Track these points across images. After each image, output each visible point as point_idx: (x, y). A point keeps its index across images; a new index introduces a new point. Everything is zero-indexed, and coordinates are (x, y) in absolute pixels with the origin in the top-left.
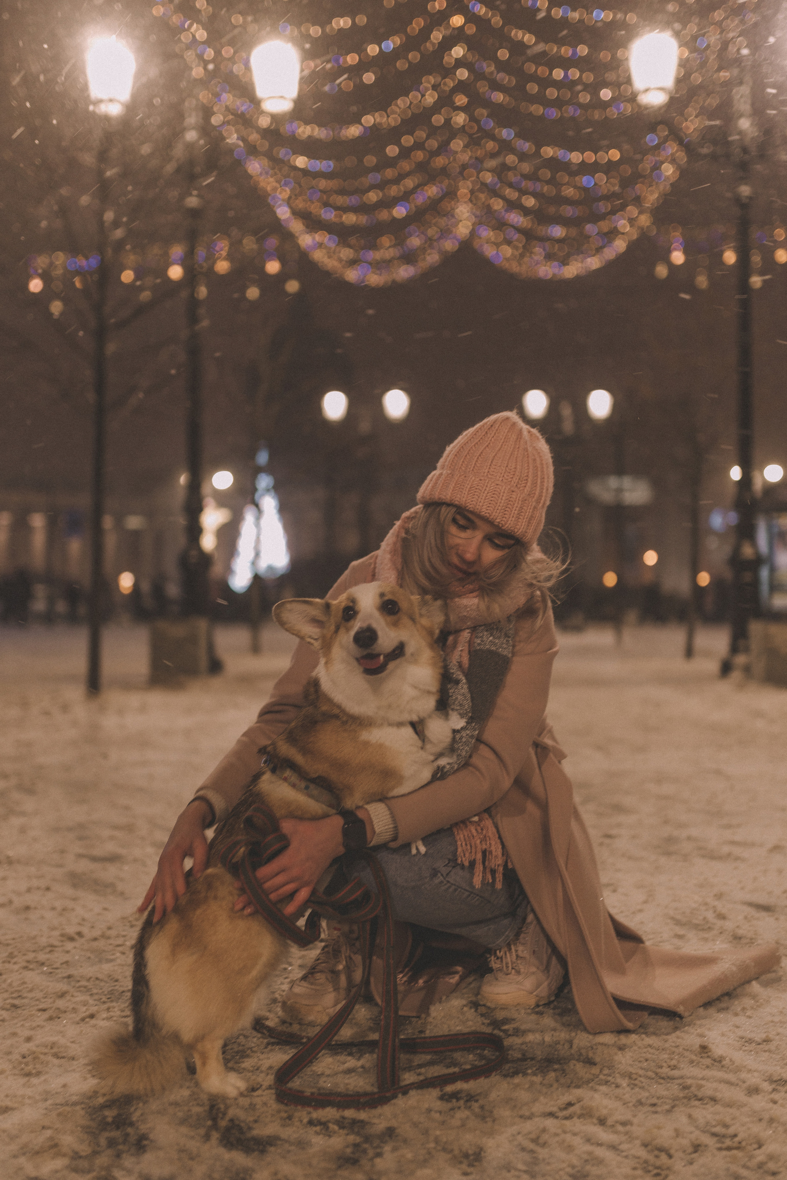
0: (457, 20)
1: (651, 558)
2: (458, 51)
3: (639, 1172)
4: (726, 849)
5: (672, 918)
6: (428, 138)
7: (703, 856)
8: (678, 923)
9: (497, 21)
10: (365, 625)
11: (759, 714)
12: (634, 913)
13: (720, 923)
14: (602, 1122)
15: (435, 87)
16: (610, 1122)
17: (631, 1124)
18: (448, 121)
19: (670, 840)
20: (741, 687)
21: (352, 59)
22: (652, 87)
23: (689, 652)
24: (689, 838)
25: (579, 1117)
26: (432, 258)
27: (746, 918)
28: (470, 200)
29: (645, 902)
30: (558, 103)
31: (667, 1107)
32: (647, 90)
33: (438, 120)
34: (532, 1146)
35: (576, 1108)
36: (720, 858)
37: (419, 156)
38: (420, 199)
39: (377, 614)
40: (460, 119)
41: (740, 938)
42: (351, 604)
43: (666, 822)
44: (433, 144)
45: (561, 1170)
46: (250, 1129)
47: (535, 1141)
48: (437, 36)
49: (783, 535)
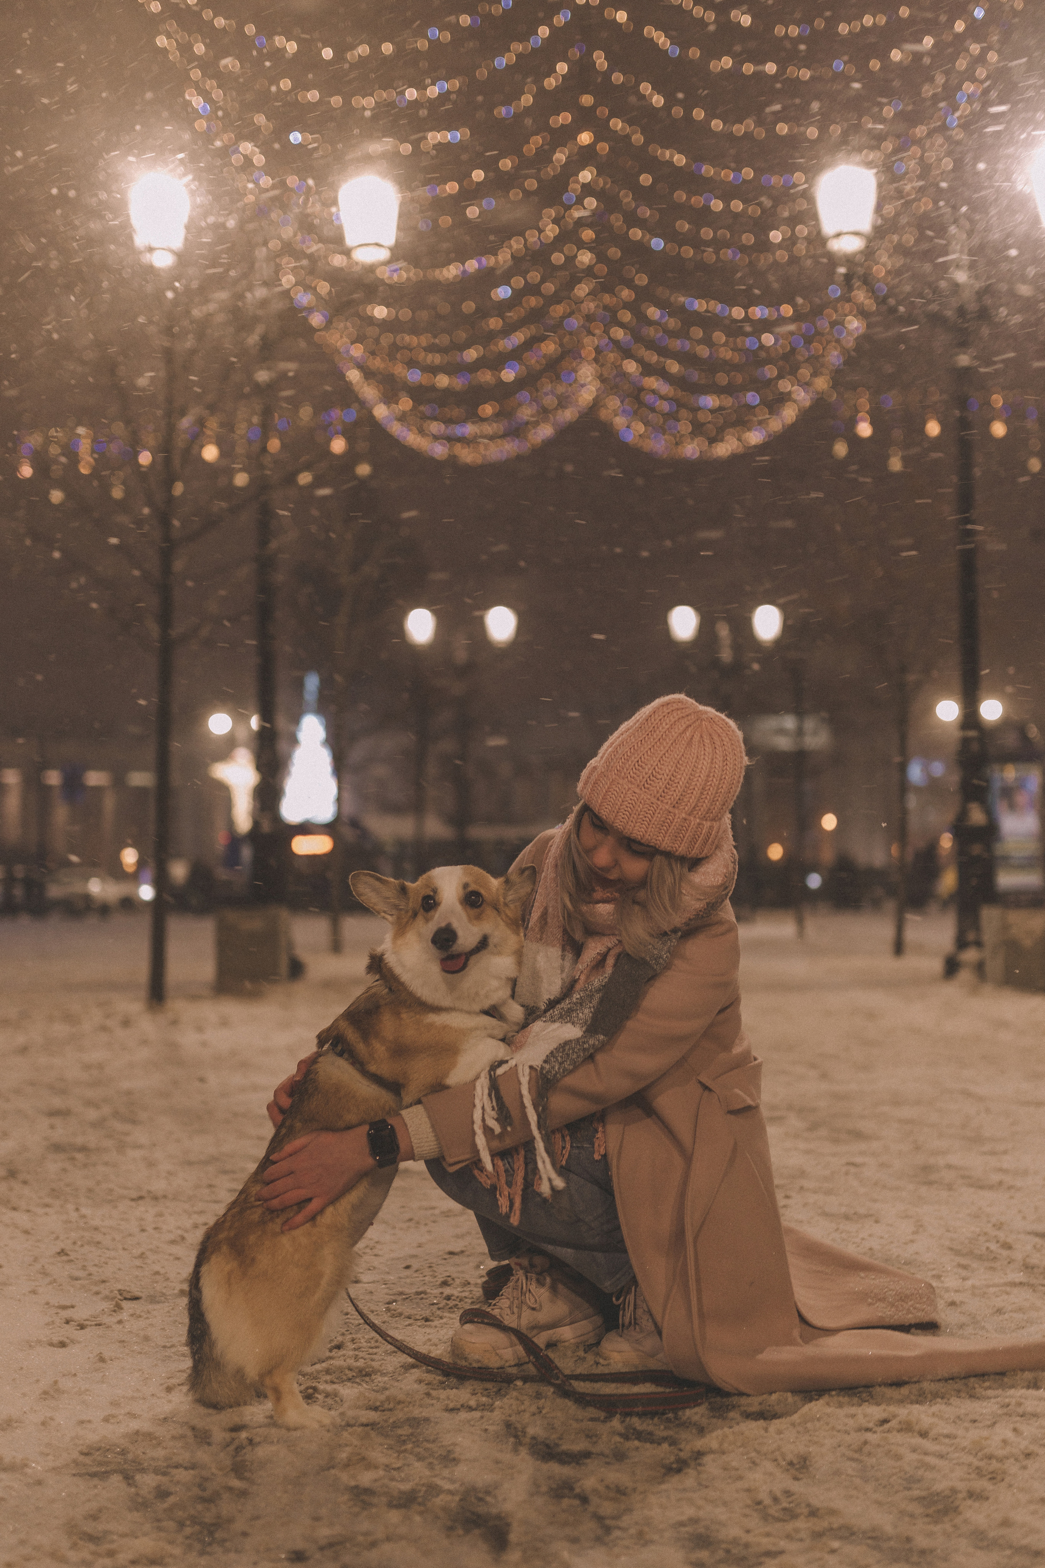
0: (585, 138)
1: (829, 822)
2: (586, 176)
3: (973, 1476)
4: (995, 1178)
5: (951, 1249)
6: (543, 280)
7: (971, 1185)
8: (958, 1253)
9: (638, 138)
10: (443, 925)
11: (1002, 1024)
12: (906, 1243)
13: (1005, 1253)
14: (924, 1434)
15: (556, 221)
16: (932, 1434)
17: (955, 1437)
18: (571, 260)
19: (926, 1169)
20: (974, 991)
21: (452, 188)
22: (845, 230)
23: (899, 948)
24: (949, 1167)
25: (898, 1431)
26: (545, 431)
27: (1035, 1247)
28: (596, 360)
29: (914, 1233)
30: (718, 244)
31: (989, 1423)
32: (838, 235)
33: (558, 258)
34: (856, 1456)
35: (893, 1423)
36: (991, 1187)
37: (533, 301)
38: (533, 359)
39: (459, 908)
40: (585, 258)
41: (1033, 1268)
42: (432, 894)
43: (917, 1148)
44: (549, 288)
45: (893, 1475)
46: (557, 1445)
47: (859, 1450)
48: (560, 156)
49: (1008, 793)
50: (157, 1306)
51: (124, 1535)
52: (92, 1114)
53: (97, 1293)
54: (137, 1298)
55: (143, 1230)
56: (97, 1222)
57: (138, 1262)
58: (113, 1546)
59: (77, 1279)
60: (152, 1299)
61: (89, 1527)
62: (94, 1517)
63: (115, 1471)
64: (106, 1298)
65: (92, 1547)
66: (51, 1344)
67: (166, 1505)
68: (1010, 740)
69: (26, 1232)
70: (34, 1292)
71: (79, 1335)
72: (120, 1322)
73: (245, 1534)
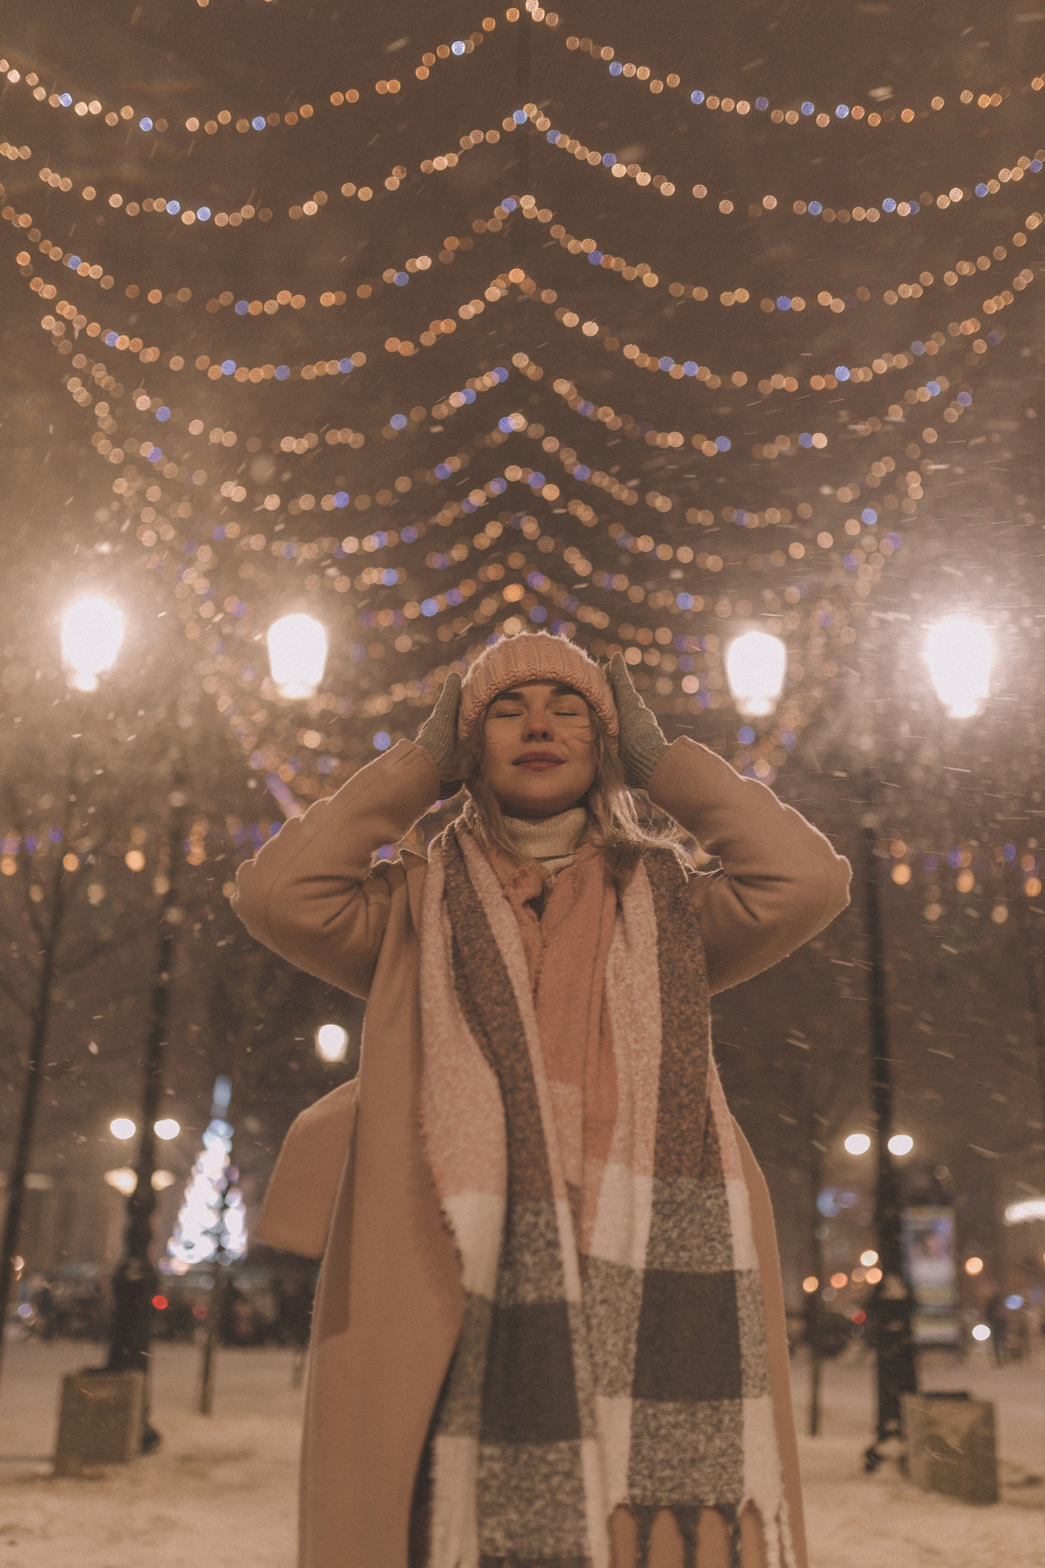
22: (755, 694)
32: (747, 699)
49: (922, 1237)
68: (921, 1182)
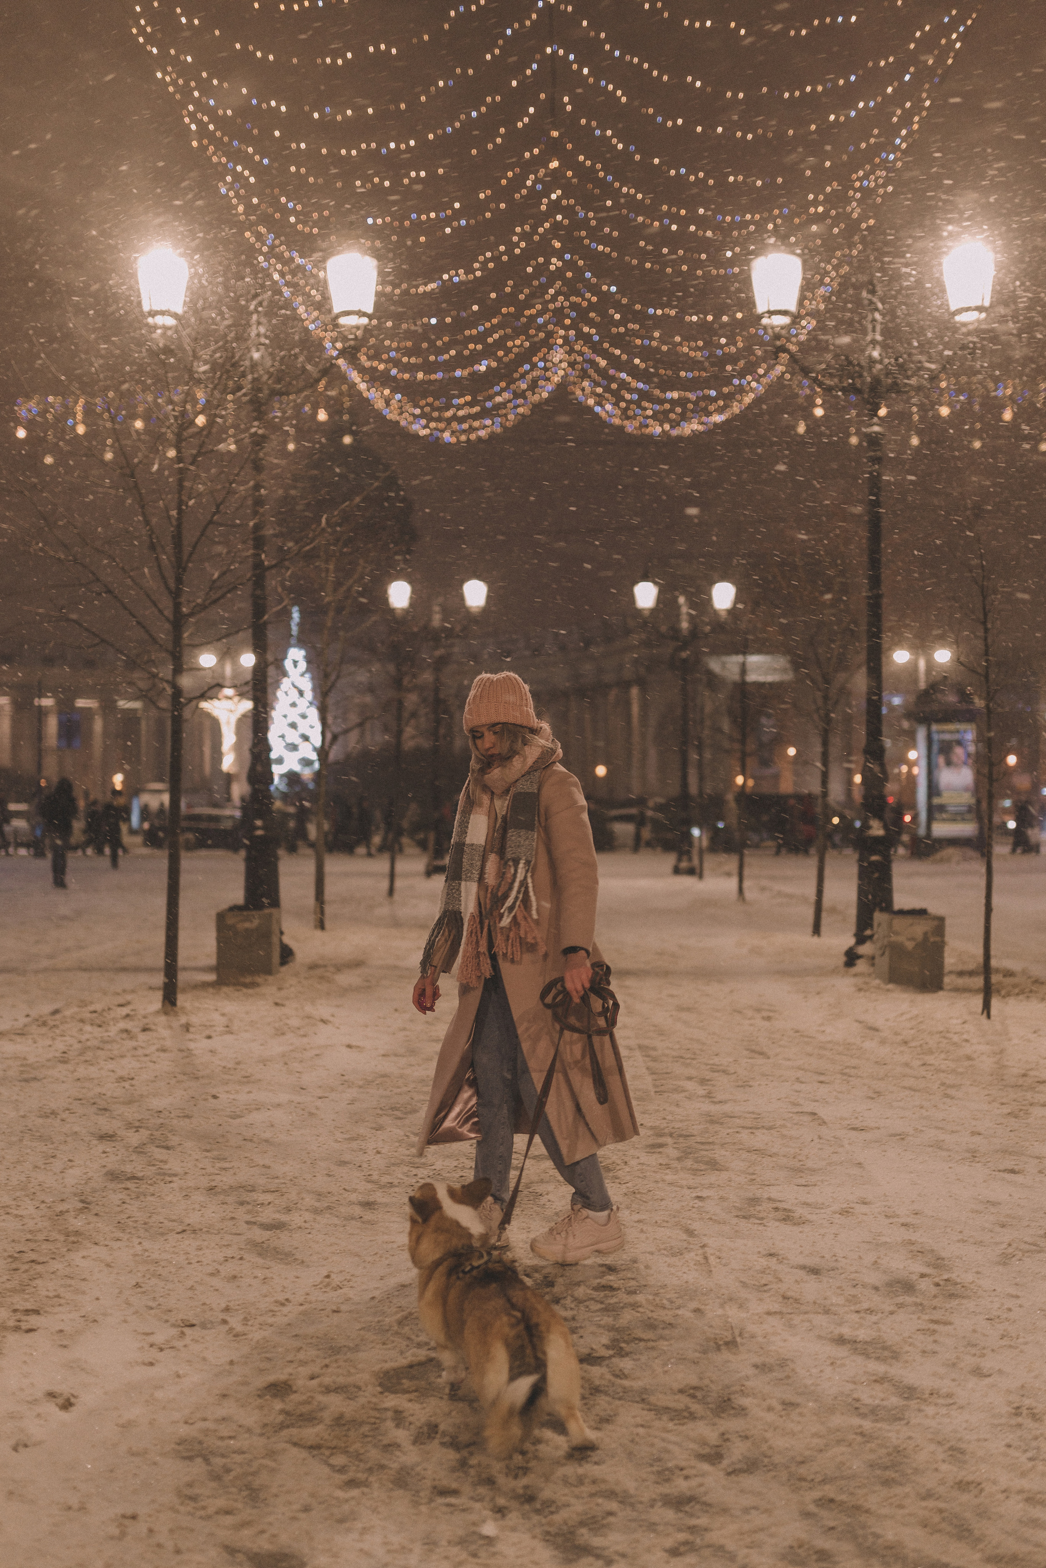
4: (799, 1211)
7: (778, 1218)
19: (752, 1202)
24: (769, 1199)
27: (797, 1280)
32: (768, 312)
36: (792, 1221)
43: (753, 1181)
50: (207, 1332)
51: (208, 1497)
52: (134, 1139)
53: (167, 1321)
54: (193, 1325)
55: (190, 1263)
56: (155, 1256)
57: (190, 1293)
58: (203, 1503)
59: (152, 1308)
60: (204, 1326)
61: (189, 1492)
62: (190, 1485)
63: (198, 1456)
64: (174, 1326)
65: (192, 1504)
66: (144, 1364)
67: (231, 1478)
69: (108, 1265)
70: (125, 1321)
71: (160, 1356)
72: (185, 1346)
73: (276, 1496)
